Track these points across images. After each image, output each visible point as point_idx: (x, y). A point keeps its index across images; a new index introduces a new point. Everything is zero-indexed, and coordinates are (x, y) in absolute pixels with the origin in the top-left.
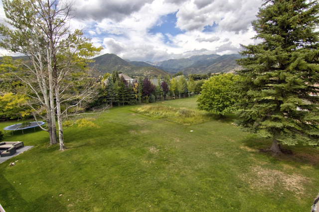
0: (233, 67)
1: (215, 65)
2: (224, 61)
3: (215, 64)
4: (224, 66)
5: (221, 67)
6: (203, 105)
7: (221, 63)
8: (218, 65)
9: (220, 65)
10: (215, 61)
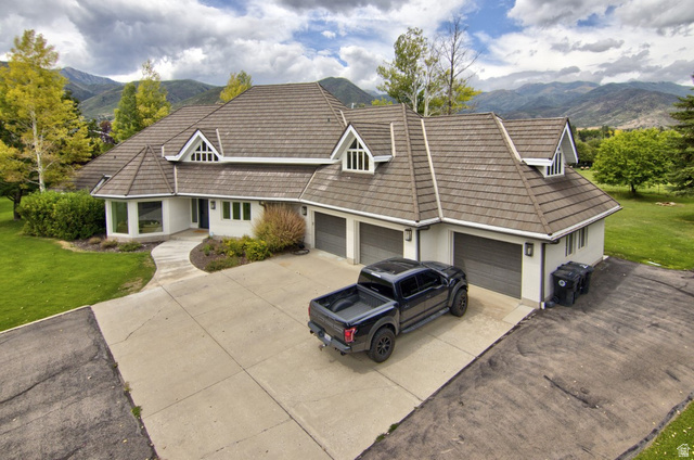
0: (633, 113)
1: (586, 108)
2: (608, 99)
3: (584, 105)
4: (608, 112)
5: (601, 112)
6: (604, 176)
7: (602, 104)
8: (593, 108)
9: (597, 108)
10: (584, 99)
